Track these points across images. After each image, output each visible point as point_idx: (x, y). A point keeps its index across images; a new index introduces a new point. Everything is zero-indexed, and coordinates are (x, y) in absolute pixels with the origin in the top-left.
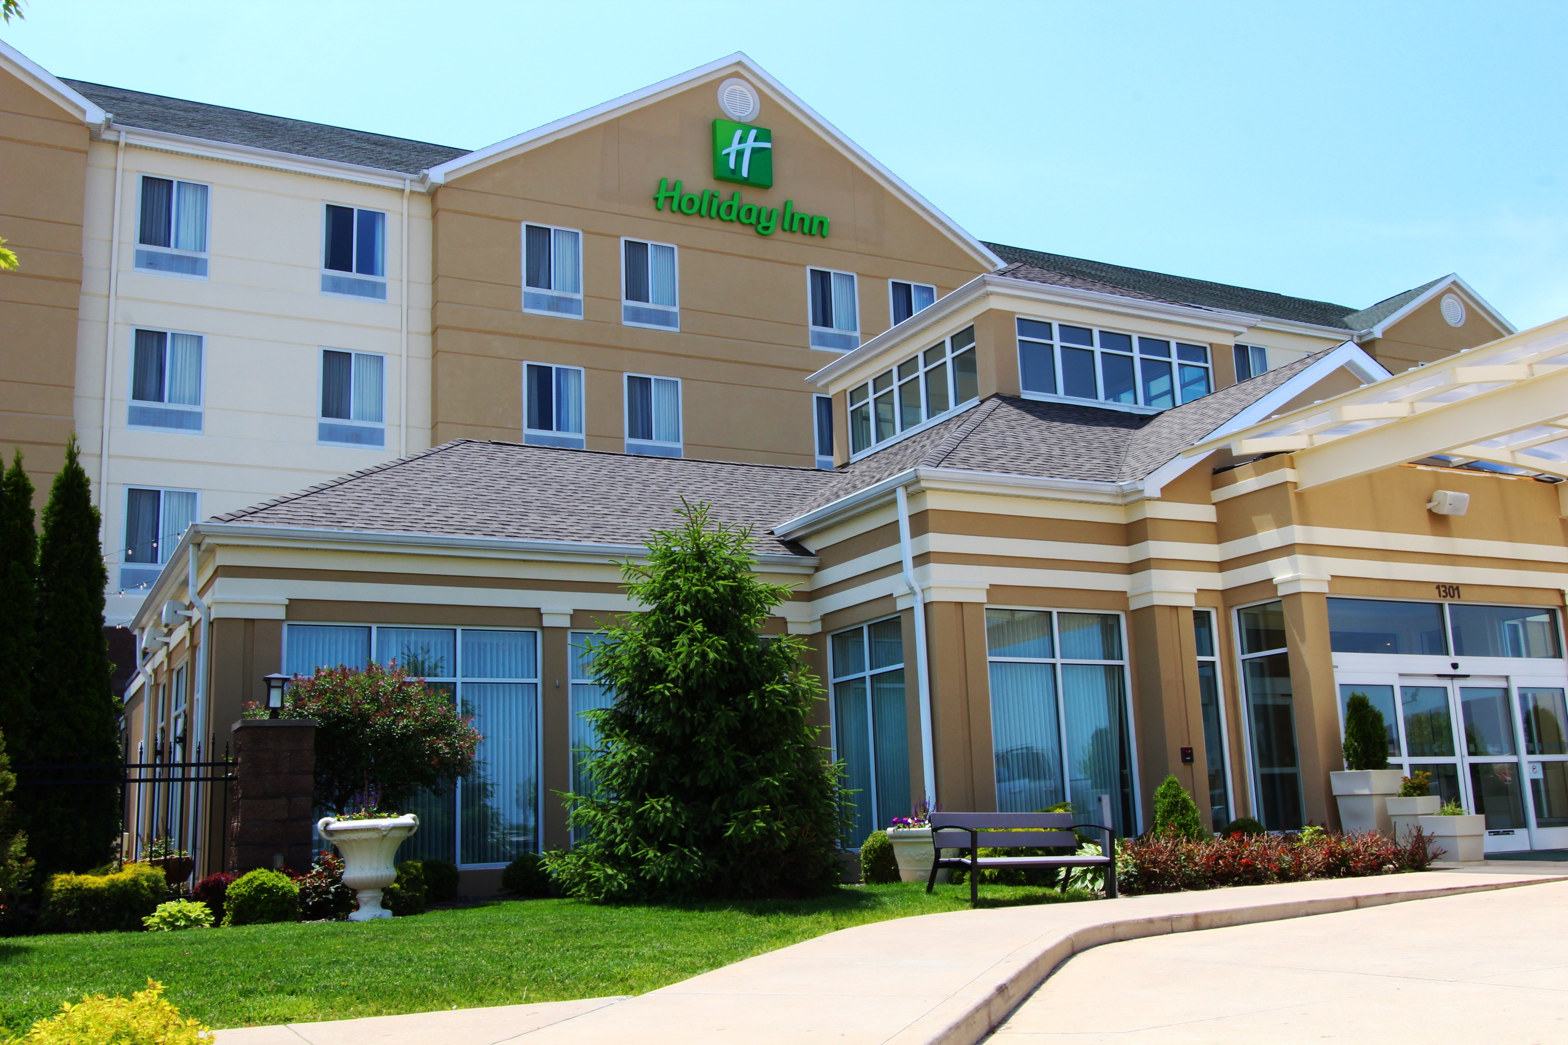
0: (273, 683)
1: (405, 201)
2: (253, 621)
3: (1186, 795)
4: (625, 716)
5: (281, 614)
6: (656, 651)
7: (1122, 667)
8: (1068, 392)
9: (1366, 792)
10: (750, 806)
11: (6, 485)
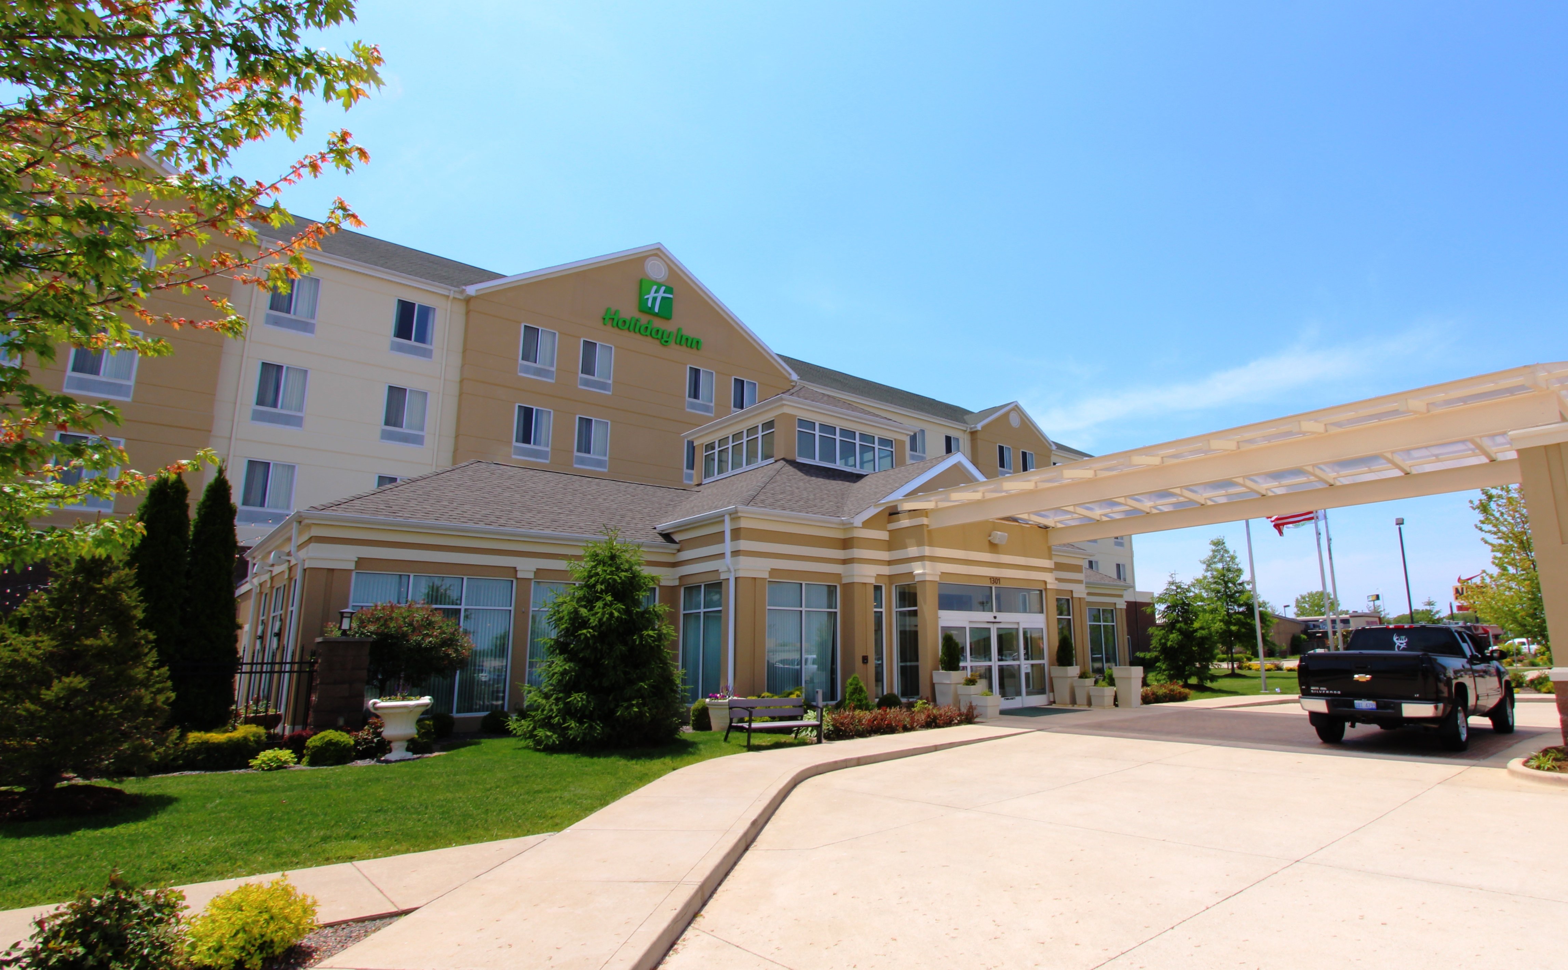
0: (345, 615)
1: (449, 303)
2: (333, 570)
3: (862, 684)
4: (562, 643)
5: (352, 566)
6: (584, 611)
7: (836, 613)
8: (821, 459)
9: (948, 682)
10: (630, 699)
11: (170, 488)
